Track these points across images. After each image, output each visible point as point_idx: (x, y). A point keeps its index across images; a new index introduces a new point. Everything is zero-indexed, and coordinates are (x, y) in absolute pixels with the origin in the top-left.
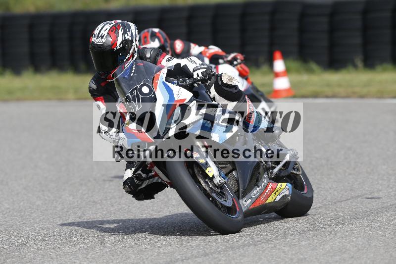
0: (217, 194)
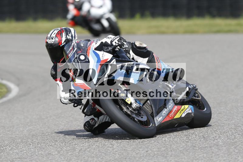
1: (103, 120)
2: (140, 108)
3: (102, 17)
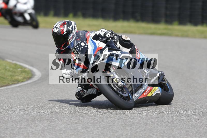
2: (124, 86)
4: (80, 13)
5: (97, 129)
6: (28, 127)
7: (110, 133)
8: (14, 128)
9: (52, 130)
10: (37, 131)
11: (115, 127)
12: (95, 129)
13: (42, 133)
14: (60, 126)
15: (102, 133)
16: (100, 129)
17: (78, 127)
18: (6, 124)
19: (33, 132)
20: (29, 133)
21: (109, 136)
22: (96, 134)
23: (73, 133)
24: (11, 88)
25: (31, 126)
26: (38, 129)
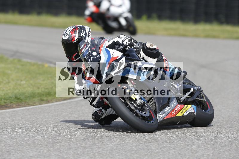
0: (139, 110)
1: (110, 112)
2: (144, 104)
3: (120, 15)
4: (154, 15)
5: (174, 149)
6: (94, 146)
7: (189, 153)
8: (78, 147)
9: (122, 150)
10: (105, 151)
11: (194, 147)
12: (171, 149)
13: (110, 153)
14: (131, 145)
15: (180, 154)
16: (177, 149)
17: (152, 146)
18: (68, 143)
19: (100, 152)
20: (95, 154)
21: (188, 157)
22: (173, 154)
23: (146, 153)
24: (75, 102)
25: (97, 145)
26: (106, 149)
